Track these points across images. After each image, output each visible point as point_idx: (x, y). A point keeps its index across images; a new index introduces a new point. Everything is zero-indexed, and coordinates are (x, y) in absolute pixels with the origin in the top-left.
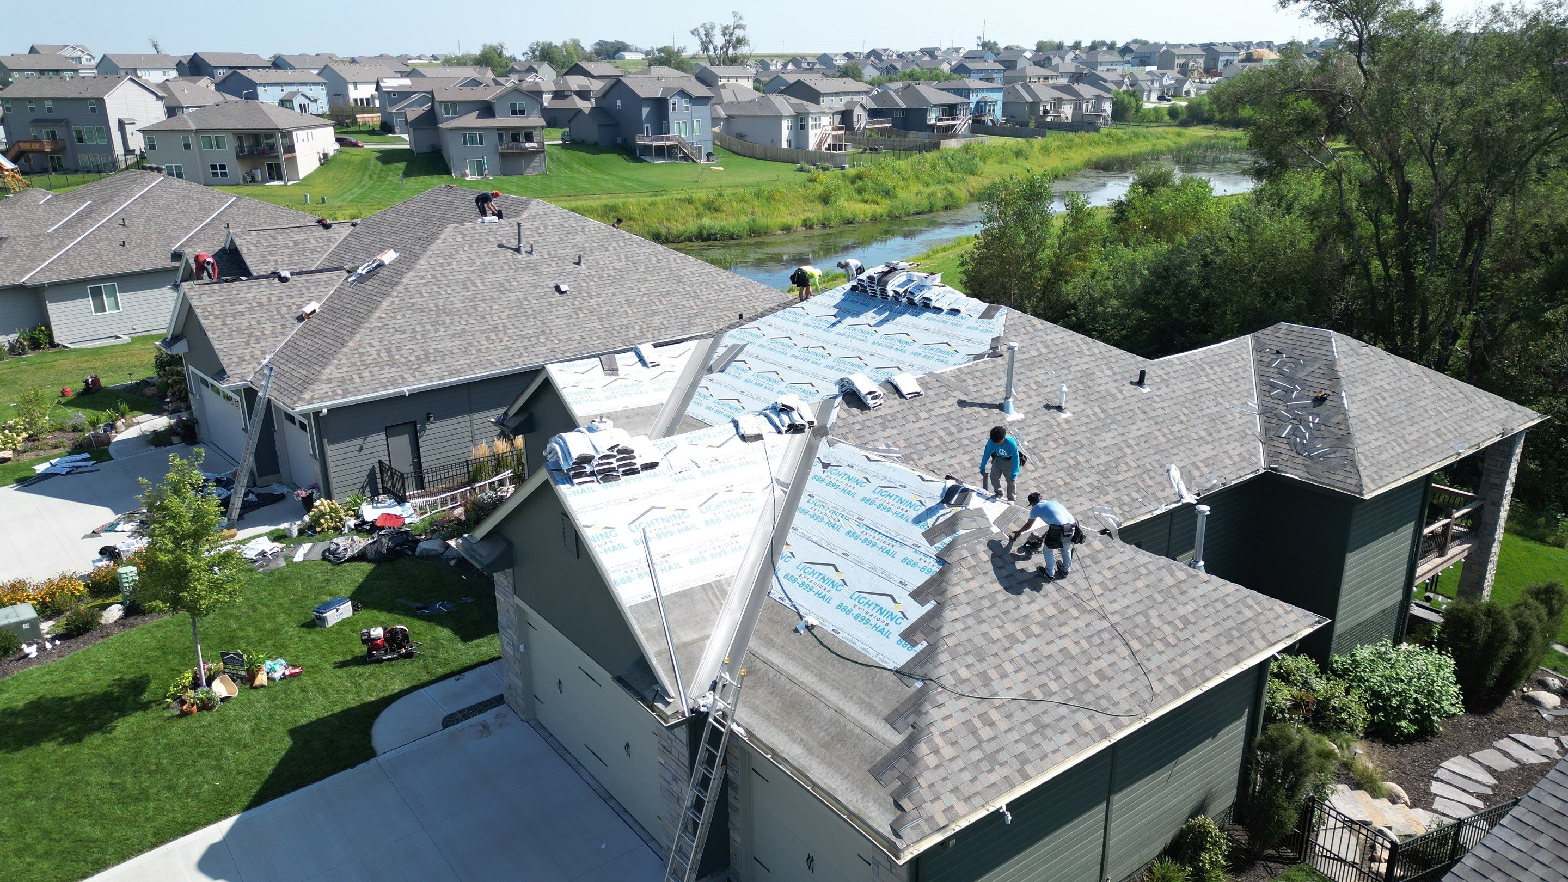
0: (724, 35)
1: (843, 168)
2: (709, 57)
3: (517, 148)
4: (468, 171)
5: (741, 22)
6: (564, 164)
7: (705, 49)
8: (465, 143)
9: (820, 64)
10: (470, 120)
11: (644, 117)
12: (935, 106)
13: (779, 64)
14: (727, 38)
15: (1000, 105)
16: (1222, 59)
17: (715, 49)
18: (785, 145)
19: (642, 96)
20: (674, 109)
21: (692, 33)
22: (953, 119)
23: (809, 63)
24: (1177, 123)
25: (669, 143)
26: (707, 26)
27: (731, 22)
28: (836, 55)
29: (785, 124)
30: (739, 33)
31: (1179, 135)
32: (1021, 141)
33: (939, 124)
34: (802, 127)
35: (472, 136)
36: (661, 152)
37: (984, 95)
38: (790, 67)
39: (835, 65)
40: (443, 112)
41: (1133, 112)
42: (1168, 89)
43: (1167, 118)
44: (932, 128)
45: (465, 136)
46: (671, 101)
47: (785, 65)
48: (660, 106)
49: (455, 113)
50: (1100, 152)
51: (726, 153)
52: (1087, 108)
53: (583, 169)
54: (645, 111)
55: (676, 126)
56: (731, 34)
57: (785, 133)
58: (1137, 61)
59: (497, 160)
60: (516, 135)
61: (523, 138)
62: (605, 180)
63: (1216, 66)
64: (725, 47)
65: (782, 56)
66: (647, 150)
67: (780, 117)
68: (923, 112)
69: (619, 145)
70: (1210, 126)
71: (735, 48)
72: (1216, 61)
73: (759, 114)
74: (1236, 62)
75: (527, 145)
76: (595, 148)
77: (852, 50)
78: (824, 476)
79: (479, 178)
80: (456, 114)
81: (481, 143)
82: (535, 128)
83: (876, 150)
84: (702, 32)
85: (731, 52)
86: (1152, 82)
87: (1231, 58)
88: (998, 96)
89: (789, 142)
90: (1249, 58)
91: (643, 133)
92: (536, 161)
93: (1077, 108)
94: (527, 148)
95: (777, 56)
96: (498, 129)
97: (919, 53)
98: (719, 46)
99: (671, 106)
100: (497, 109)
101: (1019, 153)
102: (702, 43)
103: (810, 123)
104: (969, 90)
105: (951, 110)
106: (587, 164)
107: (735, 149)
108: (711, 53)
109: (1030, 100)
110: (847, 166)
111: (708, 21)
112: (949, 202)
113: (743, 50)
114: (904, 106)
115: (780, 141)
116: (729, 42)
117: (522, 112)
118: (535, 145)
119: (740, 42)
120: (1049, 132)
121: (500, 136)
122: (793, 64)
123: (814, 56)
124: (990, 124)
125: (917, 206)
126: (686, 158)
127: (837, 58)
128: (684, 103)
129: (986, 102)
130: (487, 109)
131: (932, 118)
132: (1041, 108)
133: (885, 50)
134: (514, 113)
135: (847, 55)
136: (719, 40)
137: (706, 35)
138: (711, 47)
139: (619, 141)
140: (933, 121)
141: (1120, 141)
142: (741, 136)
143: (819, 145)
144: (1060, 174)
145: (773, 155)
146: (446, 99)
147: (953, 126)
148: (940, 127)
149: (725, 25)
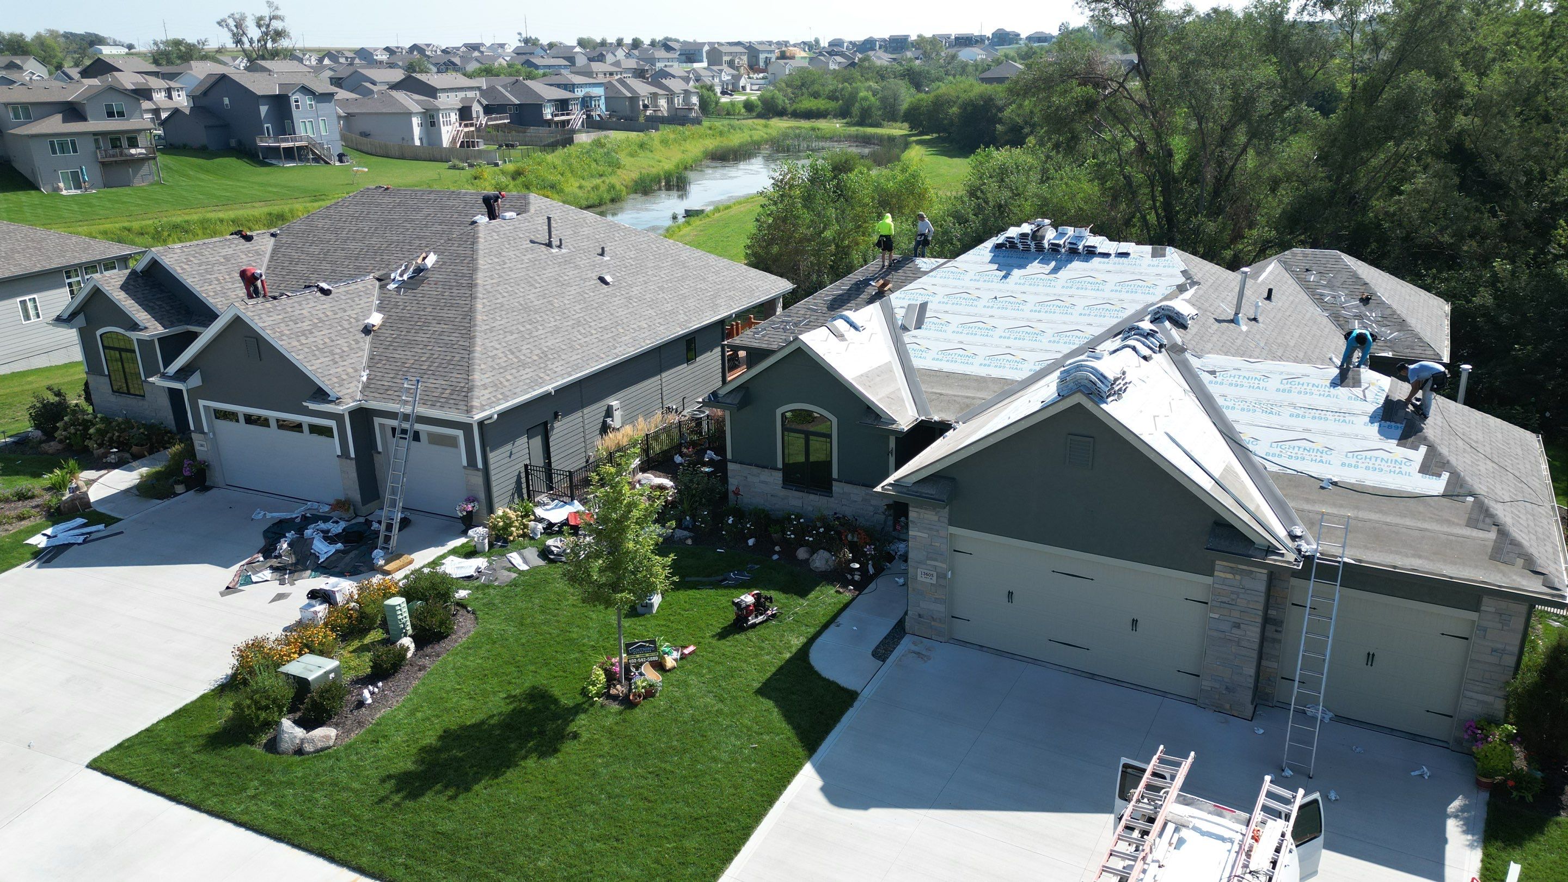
0: (259, 26)
1: (496, 165)
2: (244, 50)
3: (121, 155)
4: (61, 185)
5: (278, 13)
6: (176, 171)
7: (238, 41)
8: (54, 152)
9: (360, 59)
10: (54, 124)
11: (263, 115)
12: (549, 101)
13: (313, 59)
14: (264, 29)
15: (603, 101)
16: (762, 57)
17: (251, 41)
18: (417, 143)
19: (259, 93)
20: (297, 107)
21: (219, 23)
22: (568, 114)
23: (347, 58)
24: (754, 114)
25: (298, 144)
26: (237, 16)
27: (266, 12)
28: (376, 50)
29: (416, 121)
30: (276, 25)
31: (766, 126)
32: (641, 134)
33: (556, 119)
34: (433, 124)
35: (61, 144)
36: (290, 154)
37: (588, 90)
38: (326, 61)
39: (376, 60)
40: (12, 116)
41: (713, 105)
42: (727, 84)
43: (743, 110)
44: (549, 123)
45: (52, 144)
46: (293, 98)
47: (321, 60)
48: (280, 104)
49: (28, 116)
50: (711, 144)
51: (356, 154)
52: (678, 102)
53: (203, 176)
54: (264, 109)
55: (302, 126)
56: (268, 26)
57: (417, 131)
58: (684, 58)
59: (97, 170)
60: (114, 139)
61: (125, 143)
62: (243, 187)
63: (757, 63)
64: (262, 39)
65: (318, 51)
66: (274, 153)
67: (410, 114)
68: (538, 108)
69: (233, 148)
70: (785, 118)
71: (274, 41)
72: (757, 58)
73: (384, 111)
74: (773, 60)
75: (133, 151)
76: (204, 152)
77: (392, 45)
78: (1219, 379)
79: (79, 192)
80: (29, 118)
81: (75, 151)
82: (139, 131)
83: (512, 146)
84: (232, 23)
85: (269, 45)
86: (713, 77)
87: (769, 56)
88: (599, 91)
89: (421, 139)
90: (783, 56)
91: (264, 134)
92: (145, 169)
93: (670, 101)
94: (132, 155)
95: (311, 50)
96: (95, 134)
97: (463, 49)
98: (255, 39)
99: (293, 104)
100: (89, 111)
101: (642, 146)
102: (234, 35)
103: (441, 120)
104: (574, 85)
105: (563, 105)
106: (201, 169)
107: (365, 149)
108: (247, 45)
109: (629, 95)
110: (500, 163)
111: (237, 10)
112: (613, 194)
113: (284, 43)
114: (517, 102)
115: (413, 139)
116: (266, 34)
117: (121, 114)
118: (143, 151)
119: (279, 34)
120: (661, 126)
121: (97, 141)
122: (330, 59)
123: (350, 50)
124: (598, 118)
125: (587, 199)
126: (318, 159)
127: (378, 53)
128: (307, 101)
129: (591, 97)
130: (73, 111)
131: (548, 113)
132: (641, 103)
133: (428, 45)
134: (110, 114)
135: (387, 49)
136: (254, 33)
137: (236, 26)
138: (245, 39)
139: (233, 143)
140: (549, 117)
141: (721, 134)
142: (365, 135)
143: (454, 140)
144: (688, 165)
145: (407, 154)
146: (14, 101)
147: (568, 121)
148: (557, 123)
149: (258, 15)
